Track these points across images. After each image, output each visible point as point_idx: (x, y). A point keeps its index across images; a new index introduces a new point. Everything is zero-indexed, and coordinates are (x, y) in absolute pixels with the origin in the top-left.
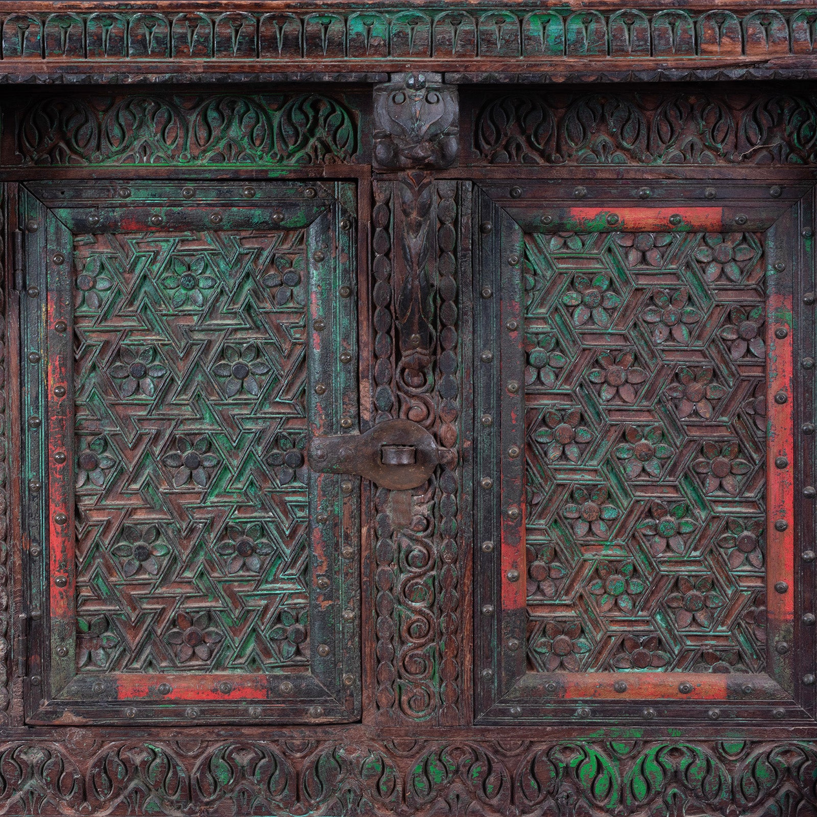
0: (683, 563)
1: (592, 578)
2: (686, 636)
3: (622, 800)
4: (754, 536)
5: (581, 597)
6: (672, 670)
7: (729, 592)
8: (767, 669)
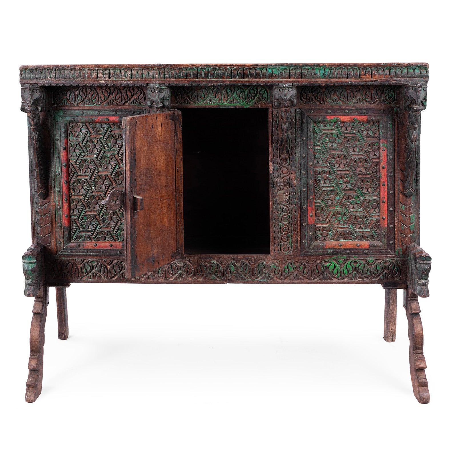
0: (357, 212)
1: (332, 216)
2: (358, 231)
3: (341, 275)
4: (376, 204)
5: (330, 220)
6: (355, 240)
7: (370, 219)
8: (380, 240)
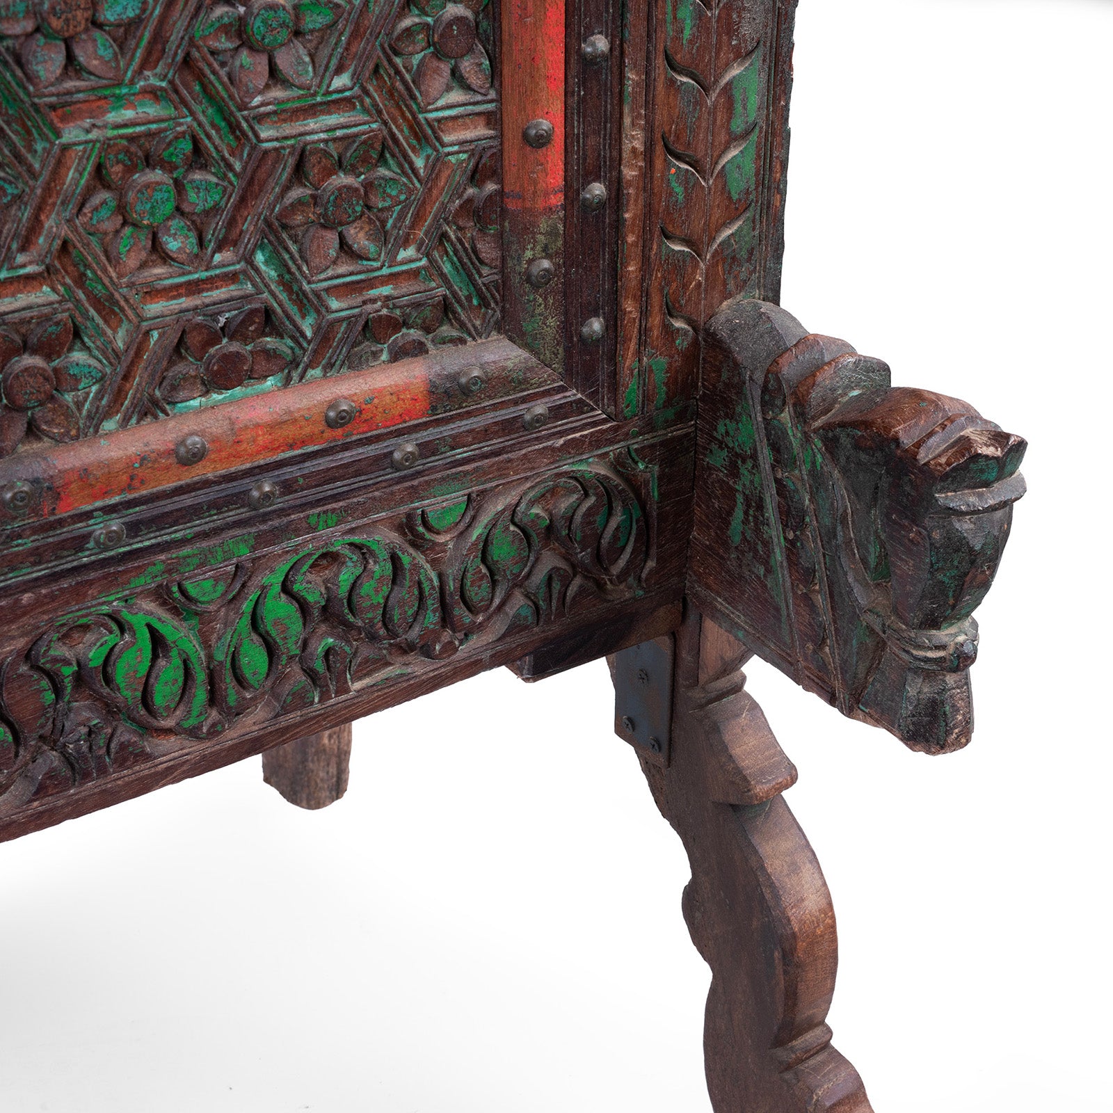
0: (312, 111)
1: (88, 193)
2: (327, 290)
3: (214, 698)
4: (469, 14)
5: (65, 246)
6: (302, 377)
7: (419, 163)
